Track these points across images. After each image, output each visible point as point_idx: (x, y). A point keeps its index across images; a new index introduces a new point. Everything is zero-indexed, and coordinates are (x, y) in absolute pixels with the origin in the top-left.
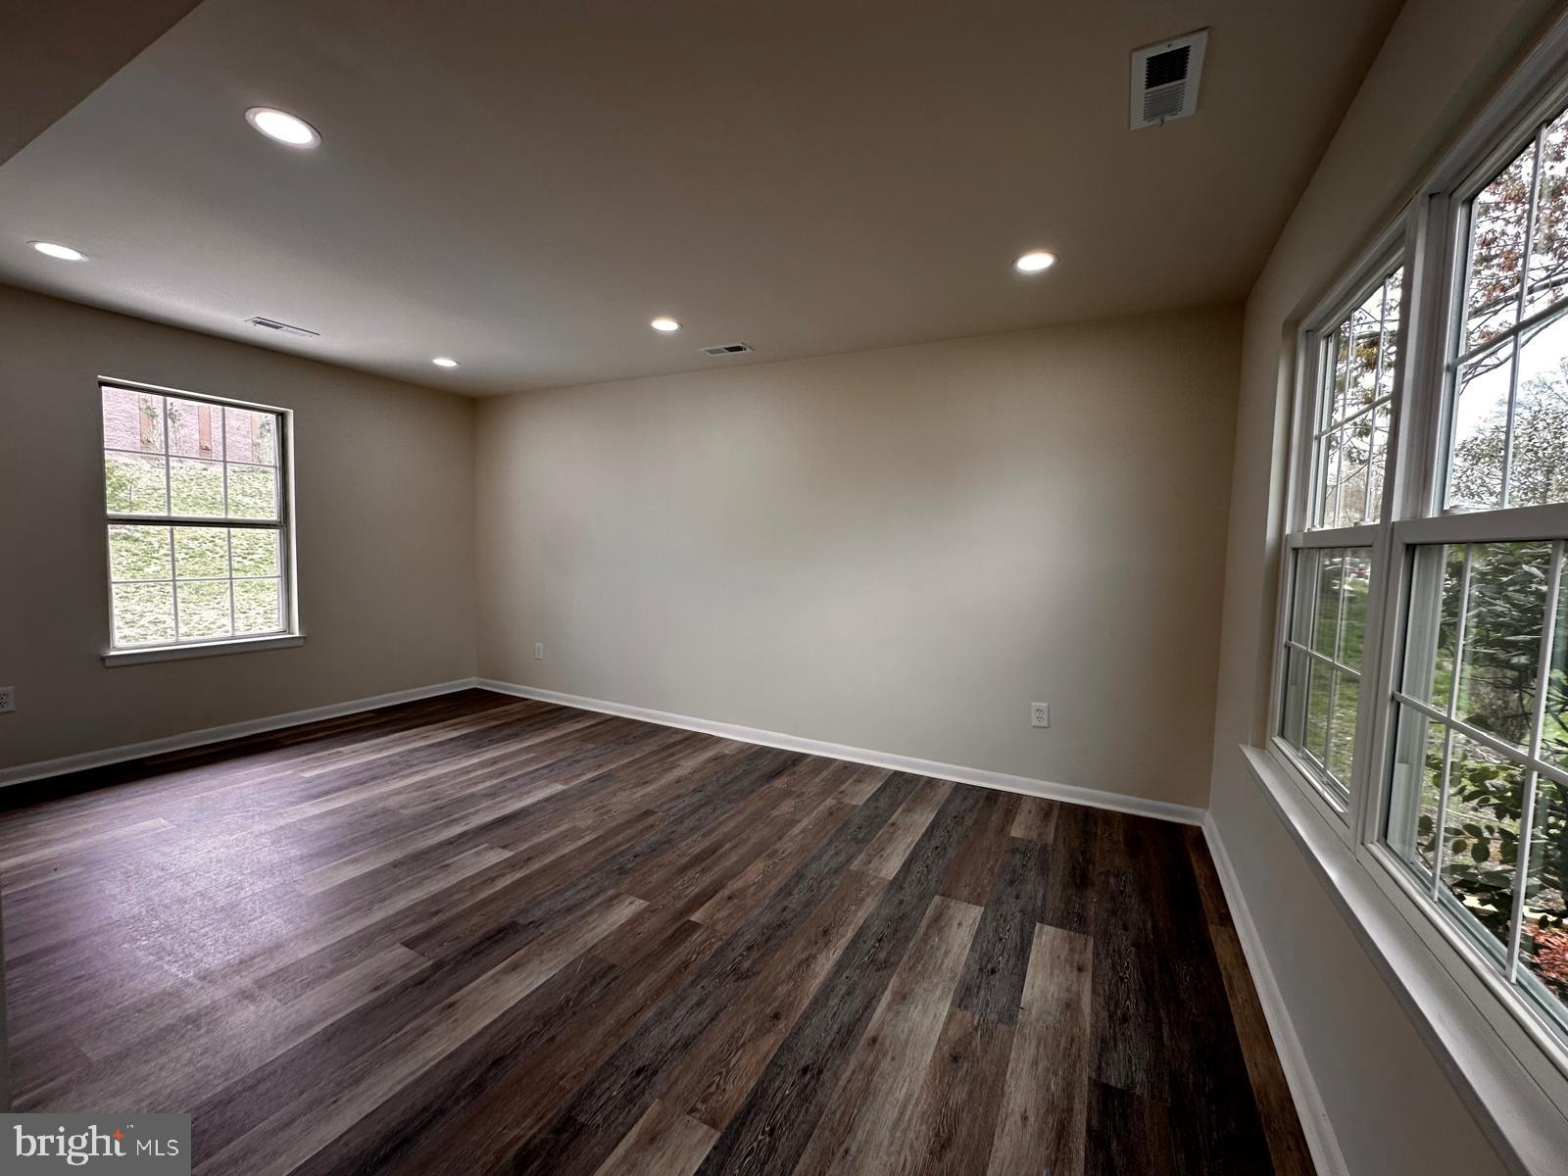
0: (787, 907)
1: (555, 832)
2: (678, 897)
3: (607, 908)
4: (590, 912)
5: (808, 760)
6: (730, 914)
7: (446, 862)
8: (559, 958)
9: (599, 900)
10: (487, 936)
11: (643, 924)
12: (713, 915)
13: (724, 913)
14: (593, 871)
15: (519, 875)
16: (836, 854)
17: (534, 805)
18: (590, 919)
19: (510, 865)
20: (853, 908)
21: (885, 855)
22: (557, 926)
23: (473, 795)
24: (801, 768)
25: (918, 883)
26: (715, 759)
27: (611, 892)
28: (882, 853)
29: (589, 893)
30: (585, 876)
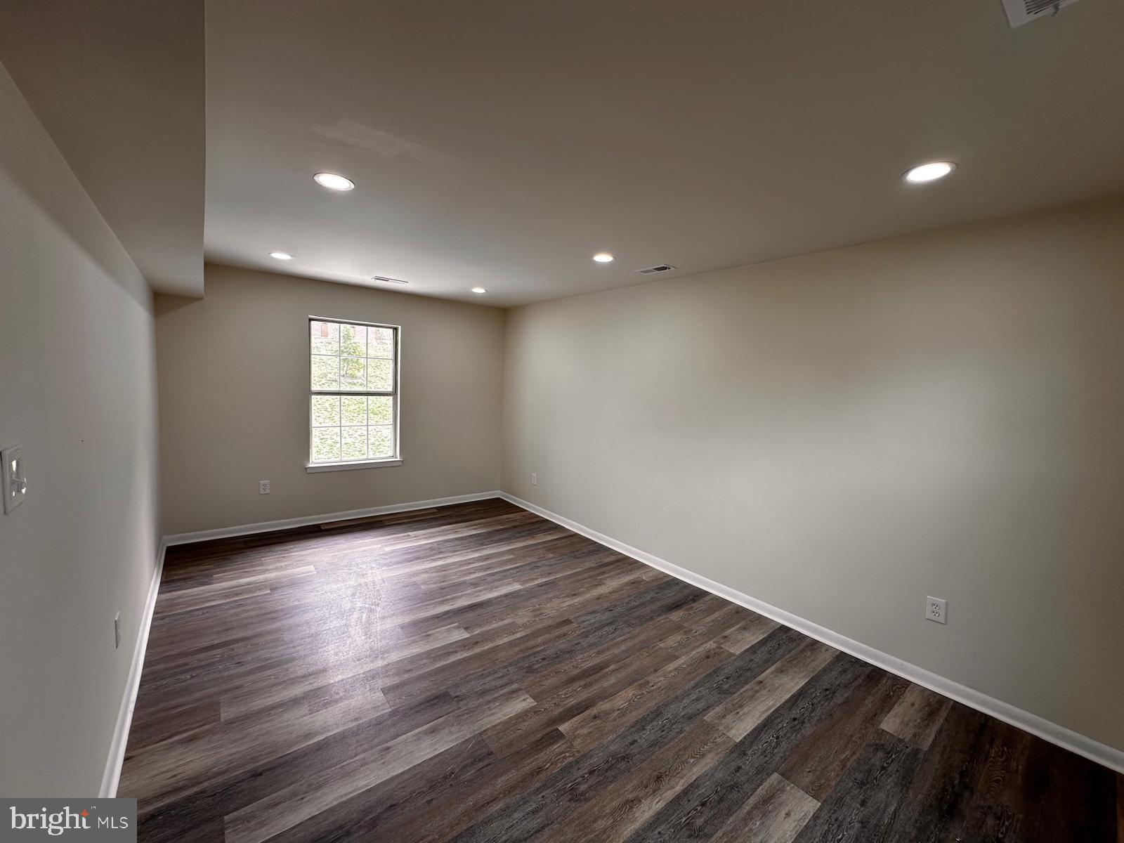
0: (636, 741)
1: (501, 624)
2: (557, 705)
3: (507, 699)
4: (496, 699)
5: (708, 598)
6: (590, 733)
7: (429, 633)
8: (461, 733)
9: (506, 690)
10: (429, 699)
11: (525, 721)
12: (577, 729)
13: (585, 731)
14: (510, 665)
15: (465, 654)
16: (698, 699)
17: (497, 598)
18: (492, 705)
19: (463, 645)
20: (692, 761)
21: (741, 713)
22: (470, 705)
23: (464, 582)
24: (699, 605)
25: (762, 754)
26: (633, 583)
27: (515, 686)
28: (739, 710)
29: (501, 682)
30: (505, 667)
